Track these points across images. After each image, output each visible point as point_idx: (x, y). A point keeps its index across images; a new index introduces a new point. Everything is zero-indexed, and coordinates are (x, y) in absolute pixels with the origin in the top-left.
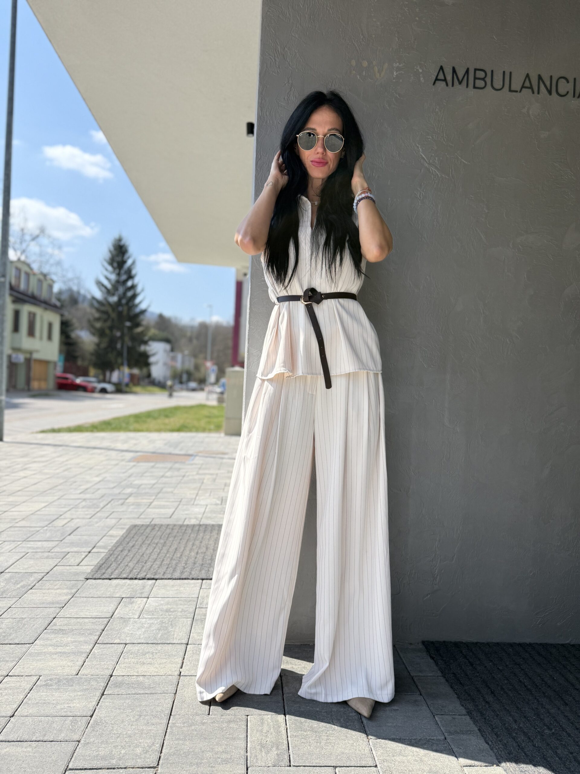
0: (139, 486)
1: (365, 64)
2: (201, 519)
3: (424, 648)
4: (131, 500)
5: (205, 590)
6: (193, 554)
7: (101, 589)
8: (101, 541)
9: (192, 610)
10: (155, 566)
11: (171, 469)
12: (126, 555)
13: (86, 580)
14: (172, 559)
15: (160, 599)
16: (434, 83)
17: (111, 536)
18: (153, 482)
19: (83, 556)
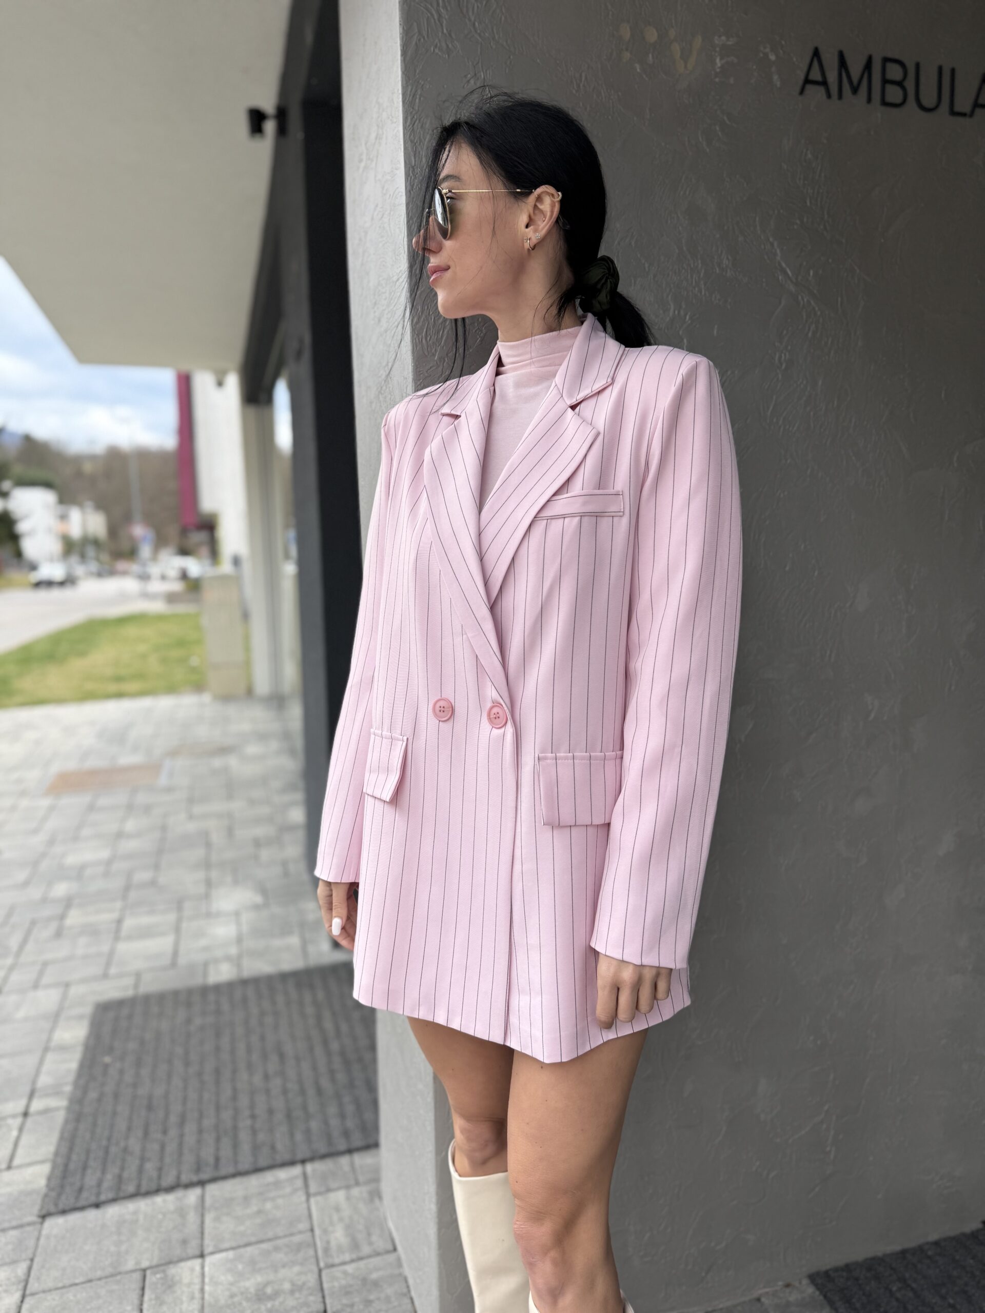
0: (80, 872)
1: (652, 35)
2: (240, 956)
3: (817, 1293)
4: (74, 918)
5: (319, 1198)
6: (257, 1079)
7: (87, 1248)
8: (45, 1068)
9: (312, 1279)
10: (190, 1139)
11: (130, 808)
12: (115, 1113)
13: (40, 1220)
14: (218, 1108)
15: (231, 1254)
16: (802, 92)
17: (63, 1048)
18: (105, 854)
19: (15, 1133)
